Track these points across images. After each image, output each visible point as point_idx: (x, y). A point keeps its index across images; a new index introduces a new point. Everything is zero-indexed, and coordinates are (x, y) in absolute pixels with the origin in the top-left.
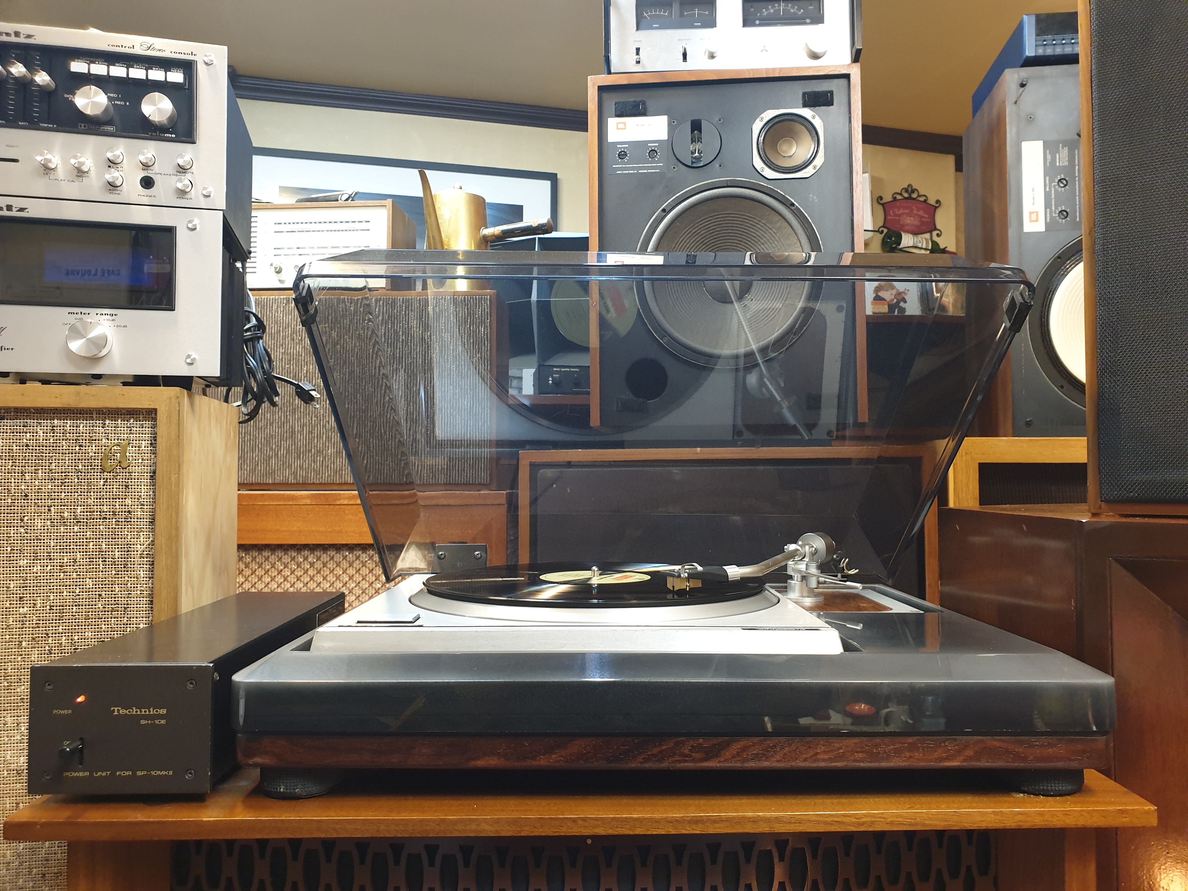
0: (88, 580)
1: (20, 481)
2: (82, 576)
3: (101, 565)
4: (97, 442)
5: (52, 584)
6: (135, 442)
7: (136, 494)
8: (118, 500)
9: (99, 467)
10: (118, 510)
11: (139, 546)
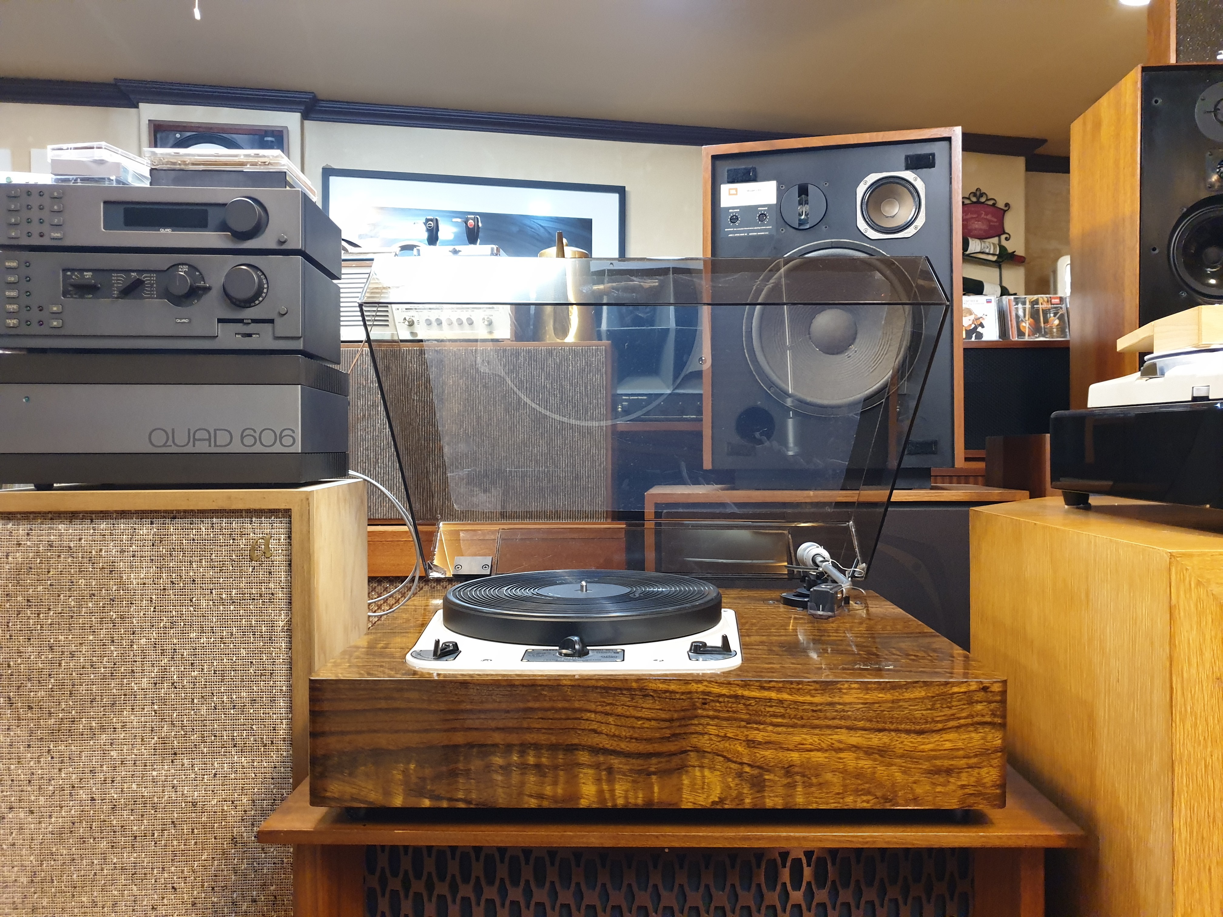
0: (242, 649)
1: (189, 569)
2: (237, 647)
3: (252, 638)
4: (246, 536)
5: (215, 653)
6: (275, 536)
7: (278, 579)
8: (263, 584)
9: (248, 557)
10: (264, 593)
11: (280, 622)
